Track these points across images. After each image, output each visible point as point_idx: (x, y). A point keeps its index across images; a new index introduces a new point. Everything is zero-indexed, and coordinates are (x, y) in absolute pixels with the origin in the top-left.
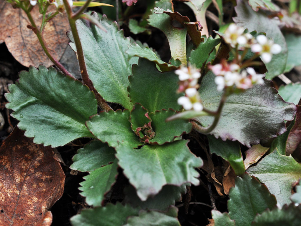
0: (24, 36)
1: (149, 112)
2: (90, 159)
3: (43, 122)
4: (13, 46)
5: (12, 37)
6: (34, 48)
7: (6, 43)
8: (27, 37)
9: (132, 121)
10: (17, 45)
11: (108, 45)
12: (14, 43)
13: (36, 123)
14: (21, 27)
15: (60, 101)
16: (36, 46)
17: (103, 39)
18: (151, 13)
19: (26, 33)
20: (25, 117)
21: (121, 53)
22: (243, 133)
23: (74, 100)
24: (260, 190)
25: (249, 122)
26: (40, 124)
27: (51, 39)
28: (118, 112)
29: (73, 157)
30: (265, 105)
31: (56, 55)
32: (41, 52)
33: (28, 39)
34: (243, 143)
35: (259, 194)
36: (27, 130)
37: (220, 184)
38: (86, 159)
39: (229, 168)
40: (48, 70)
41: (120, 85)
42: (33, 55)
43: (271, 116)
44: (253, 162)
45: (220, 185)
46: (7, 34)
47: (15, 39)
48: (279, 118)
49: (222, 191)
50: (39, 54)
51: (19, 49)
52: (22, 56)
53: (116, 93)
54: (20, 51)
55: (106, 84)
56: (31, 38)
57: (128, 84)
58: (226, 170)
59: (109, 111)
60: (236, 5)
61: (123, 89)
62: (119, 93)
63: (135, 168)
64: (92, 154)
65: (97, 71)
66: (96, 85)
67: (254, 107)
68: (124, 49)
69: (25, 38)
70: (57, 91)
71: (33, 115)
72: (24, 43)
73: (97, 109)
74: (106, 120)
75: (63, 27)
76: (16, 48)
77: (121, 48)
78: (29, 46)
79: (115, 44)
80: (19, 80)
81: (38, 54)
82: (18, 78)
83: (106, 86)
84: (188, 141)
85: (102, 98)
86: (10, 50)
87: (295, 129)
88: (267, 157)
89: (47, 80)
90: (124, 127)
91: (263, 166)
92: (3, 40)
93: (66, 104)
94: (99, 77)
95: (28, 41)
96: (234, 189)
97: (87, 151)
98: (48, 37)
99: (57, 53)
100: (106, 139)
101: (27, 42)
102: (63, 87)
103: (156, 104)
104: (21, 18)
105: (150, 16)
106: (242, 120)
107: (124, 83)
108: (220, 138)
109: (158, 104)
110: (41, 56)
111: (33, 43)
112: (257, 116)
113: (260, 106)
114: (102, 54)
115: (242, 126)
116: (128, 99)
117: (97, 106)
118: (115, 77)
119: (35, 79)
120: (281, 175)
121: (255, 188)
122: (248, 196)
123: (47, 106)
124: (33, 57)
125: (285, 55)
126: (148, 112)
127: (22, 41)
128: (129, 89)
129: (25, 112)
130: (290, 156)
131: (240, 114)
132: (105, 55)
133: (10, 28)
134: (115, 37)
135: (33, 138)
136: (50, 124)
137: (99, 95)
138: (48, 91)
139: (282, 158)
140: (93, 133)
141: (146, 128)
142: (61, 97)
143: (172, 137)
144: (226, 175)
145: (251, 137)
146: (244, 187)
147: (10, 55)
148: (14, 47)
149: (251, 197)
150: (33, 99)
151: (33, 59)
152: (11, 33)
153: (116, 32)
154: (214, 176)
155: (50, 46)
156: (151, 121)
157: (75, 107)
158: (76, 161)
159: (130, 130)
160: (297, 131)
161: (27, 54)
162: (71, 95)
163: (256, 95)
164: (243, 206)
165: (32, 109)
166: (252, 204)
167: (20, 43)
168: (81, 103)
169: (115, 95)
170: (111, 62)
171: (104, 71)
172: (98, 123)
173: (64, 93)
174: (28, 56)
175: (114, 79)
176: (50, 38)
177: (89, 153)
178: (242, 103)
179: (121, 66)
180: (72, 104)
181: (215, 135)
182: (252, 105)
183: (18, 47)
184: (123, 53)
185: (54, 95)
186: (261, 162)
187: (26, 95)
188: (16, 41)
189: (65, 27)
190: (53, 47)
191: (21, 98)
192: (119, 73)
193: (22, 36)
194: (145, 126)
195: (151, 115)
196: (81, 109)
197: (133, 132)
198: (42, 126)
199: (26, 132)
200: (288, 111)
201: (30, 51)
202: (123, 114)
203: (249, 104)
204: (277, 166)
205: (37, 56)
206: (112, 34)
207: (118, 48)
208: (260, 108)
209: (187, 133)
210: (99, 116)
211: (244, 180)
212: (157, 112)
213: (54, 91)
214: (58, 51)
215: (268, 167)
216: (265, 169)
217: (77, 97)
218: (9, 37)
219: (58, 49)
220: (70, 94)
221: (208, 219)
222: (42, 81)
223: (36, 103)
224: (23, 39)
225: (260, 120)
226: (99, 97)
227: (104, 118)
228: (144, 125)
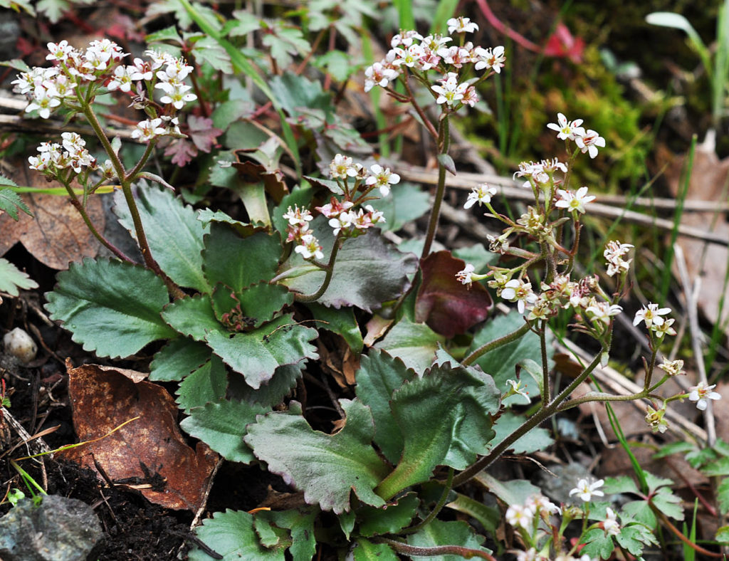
0: (44, 230)
1: (236, 292)
2: (171, 365)
3: (102, 328)
4: (32, 245)
5: (28, 234)
6: (60, 244)
7: (23, 242)
8: (49, 230)
9: (215, 307)
10: (37, 243)
11: (166, 217)
12: (33, 240)
13: (94, 332)
14: (37, 219)
15: (120, 296)
16: (62, 241)
17: (158, 210)
18: (211, 172)
19: (45, 225)
20: (78, 327)
21: (184, 224)
22: (359, 296)
23: (138, 291)
24: (393, 366)
25: (363, 282)
26: (99, 332)
27: (80, 229)
28: (196, 298)
29: (150, 365)
30: (379, 258)
31: (91, 249)
32: (70, 249)
33: (51, 233)
34: (362, 308)
35: (393, 371)
36: (85, 343)
37: (340, 372)
38: (166, 366)
39: (348, 350)
40: (96, 262)
41: (191, 265)
42: (60, 253)
43: (389, 270)
44: (378, 336)
45: (340, 374)
46: (21, 230)
47: (32, 236)
48: (400, 271)
49: (345, 382)
50: (68, 251)
51: (40, 248)
52: (46, 256)
53: (188, 275)
54: (42, 249)
55: (174, 266)
56: (54, 231)
57: (200, 262)
58: (345, 353)
59: (184, 298)
60: (316, 146)
61: (196, 269)
62: (192, 274)
63: (236, 354)
64: (172, 359)
65: (160, 250)
66: (163, 267)
67: (367, 262)
68: (187, 220)
69: (45, 233)
70: (114, 285)
71: (88, 323)
72: (46, 239)
73: (168, 299)
74: (183, 309)
75: (93, 211)
76: (37, 247)
77: (183, 219)
78: (53, 242)
79: (175, 216)
80: (58, 284)
81: (66, 252)
82: (56, 282)
83: (174, 268)
84: (292, 314)
85: (172, 282)
86: (29, 251)
87: (423, 292)
88: (394, 328)
89: (98, 273)
90: (205, 316)
91: (392, 340)
92: (17, 239)
93: (129, 299)
94: (163, 258)
95: (52, 236)
96: (360, 371)
97: (164, 355)
98: (76, 227)
99: (92, 247)
100: (187, 332)
101: (49, 237)
102: (121, 278)
103: (241, 280)
104: (35, 208)
105: (211, 175)
106: (355, 280)
107: (195, 262)
108: (332, 307)
109: (244, 280)
110: (71, 253)
111: (58, 238)
112: (372, 272)
113: (373, 259)
114: (161, 229)
115: (357, 288)
116: (204, 281)
117: (168, 294)
118: (182, 255)
119: (81, 276)
120: (417, 348)
121: (387, 365)
122: (380, 376)
123: (103, 308)
124: (60, 256)
125: (392, 204)
126: (233, 292)
127: (42, 237)
128: (204, 268)
129: (76, 321)
130: (424, 324)
131: (351, 273)
132: (165, 230)
133: (24, 222)
134: (173, 207)
135: (95, 351)
136: (113, 329)
137: (168, 278)
138: (103, 287)
139: (414, 327)
140: (172, 325)
141: (234, 314)
142: (120, 291)
143: (270, 314)
144: (345, 359)
145: (370, 300)
146: (372, 366)
147: (30, 256)
148: (34, 246)
149: (383, 377)
150: (84, 303)
151: (61, 259)
152: (26, 228)
153: (173, 200)
154: (331, 363)
155: (81, 238)
156: (239, 303)
157: (141, 301)
158: (154, 369)
159: (215, 319)
160: (425, 295)
161: (52, 253)
162: (134, 286)
163: (365, 247)
164: (376, 391)
165: (85, 316)
166: (387, 386)
167: (41, 240)
168: (147, 293)
169: (187, 278)
170: (174, 238)
171: (168, 249)
172: (174, 314)
173: (124, 286)
174: (54, 255)
175: (182, 258)
176: (78, 228)
177: (168, 357)
178: (351, 258)
179: (188, 242)
180: (136, 297)
181: (325, 303)
182: (364, 260)
183: (38, 245)
184: (186, 224)
185: (111, 290)
186: (388, 335)
187: (72, 301)
188: (35, 238)
189: (96, 211)
190: (84, 239)
191: (67, 305)
192: (186, 250)
193: (42, 231)
194: (233, 311)
195: (237, 296)
196: (149, 302)
197: (219, 322)
198: (102, 335)
199: (84, 346)
200: (408, 262)
201: (56, 249)
202: (203, 299)
203: (359, 259)
204: (410, 338)
205: (66, 254)
206: (168, 203)
207: (180, 219)
208: (373, 262)
209: (289, 306)
210: (173, 304)
211: (371, 358)
212: (245, 290)
213: (110, 285)
214: (93, 243)
215: (399, 340)
216: (396, 343)
217: (140, 287)
218: (25, 234)
219: (93, 241)
220: (131, 284)
221: (332, 422)
222: (92, 277)
223: (88, 308)
224: (44, 234)
225: (377, 278)
226: (168, 281)
227: (180, 307)
228: (230, 310)
